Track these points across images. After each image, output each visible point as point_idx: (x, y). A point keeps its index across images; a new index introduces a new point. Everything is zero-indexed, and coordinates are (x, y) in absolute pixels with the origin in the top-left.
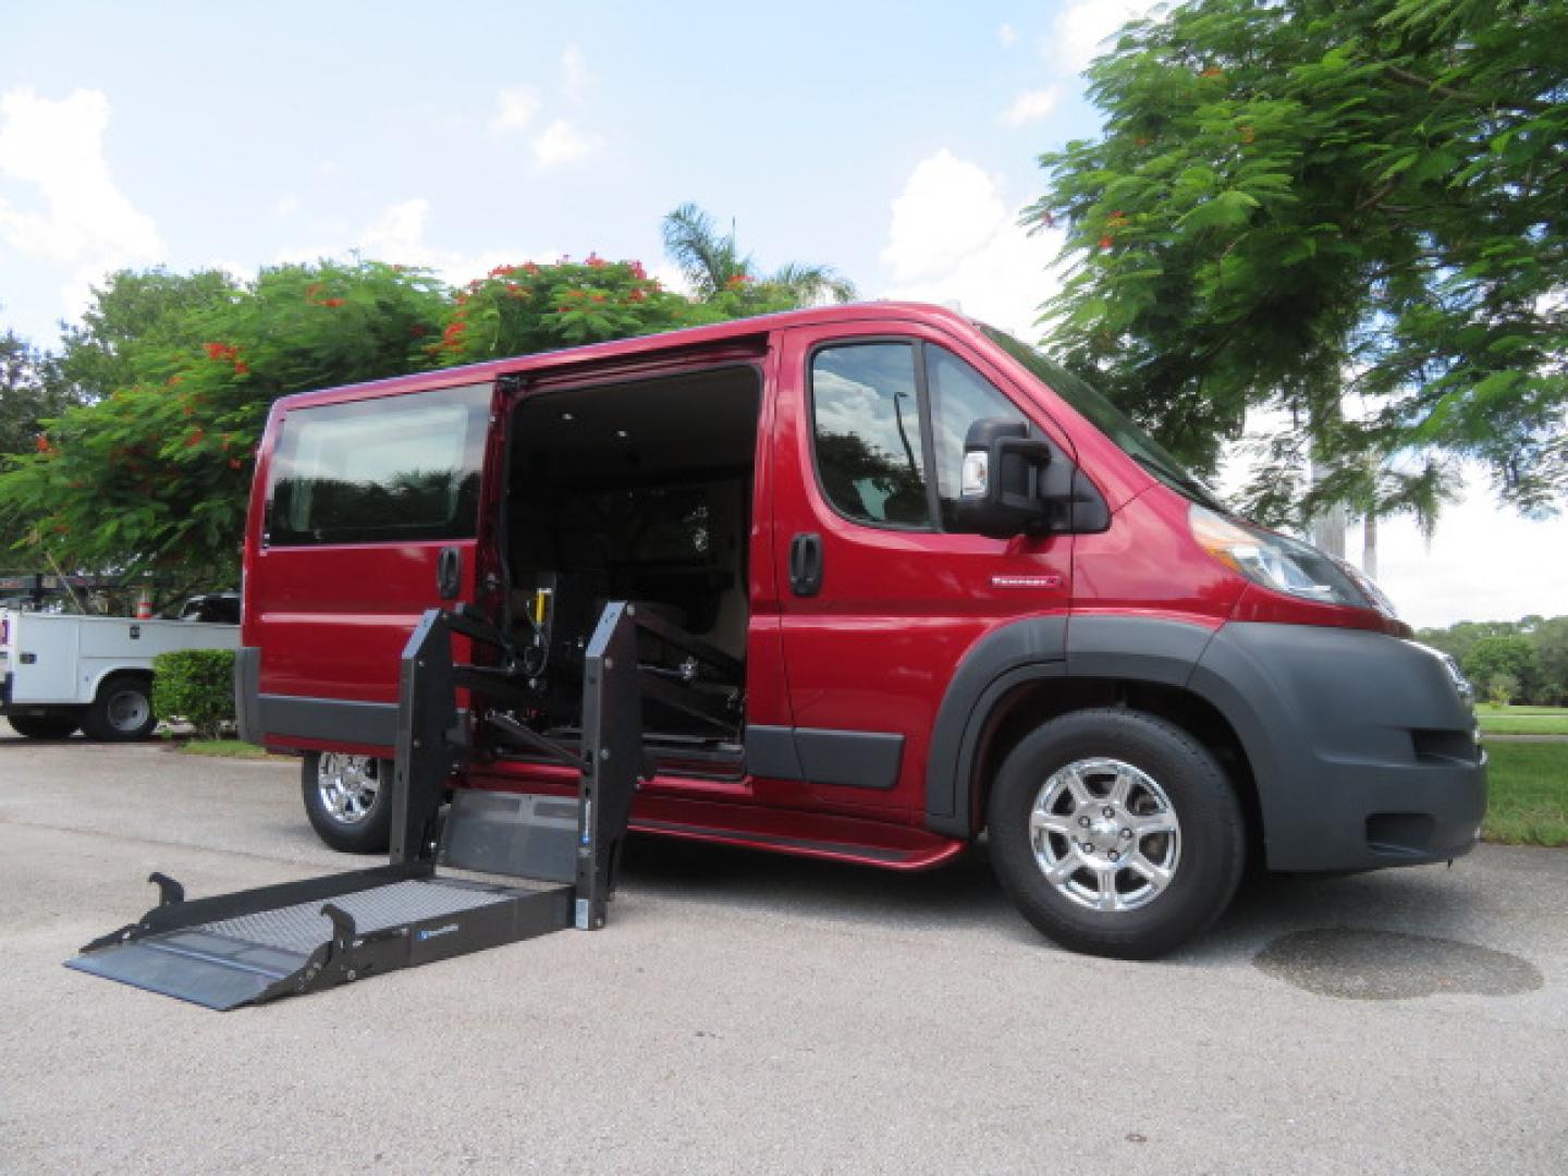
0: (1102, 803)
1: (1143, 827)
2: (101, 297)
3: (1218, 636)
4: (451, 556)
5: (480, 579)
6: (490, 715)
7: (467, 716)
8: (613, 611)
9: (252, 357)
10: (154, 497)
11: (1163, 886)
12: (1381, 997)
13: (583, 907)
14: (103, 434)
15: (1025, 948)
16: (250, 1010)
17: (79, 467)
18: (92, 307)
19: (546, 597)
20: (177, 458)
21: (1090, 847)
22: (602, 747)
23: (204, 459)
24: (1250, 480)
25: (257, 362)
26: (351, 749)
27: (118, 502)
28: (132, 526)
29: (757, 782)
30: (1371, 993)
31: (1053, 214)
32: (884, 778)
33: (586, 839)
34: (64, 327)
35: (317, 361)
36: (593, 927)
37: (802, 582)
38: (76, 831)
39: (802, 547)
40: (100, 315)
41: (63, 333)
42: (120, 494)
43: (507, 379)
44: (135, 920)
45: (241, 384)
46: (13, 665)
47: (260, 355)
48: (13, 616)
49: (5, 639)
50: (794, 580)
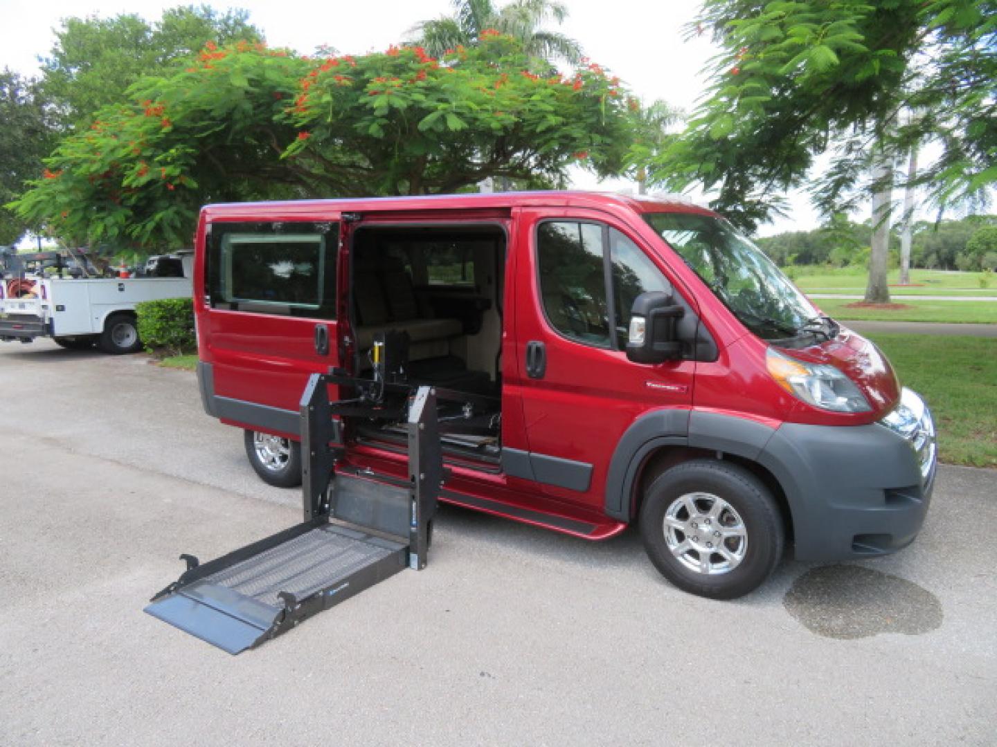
0: (705, 516)
1: (728, 532)
2: (60, 36)
3: (778, 430)
4: (322, 331)
5: (340, 340)
7: (339, 424)
8: (423, 392)
9: (173, 115)
10: (121, 203)
11: (735, 565)
13: (414, 558)
14: (85, 166)
17: (73, 189)
18: (56, 44)
19: (380, 347)
20: (134, 185)
21: (697, 539)
22: (420, 473)
23: (150, 183)
25: (177, 118)
26: (274, 433)
27: (100, 209)
28: (112, 226)
29: (507, 477)
31: (703, 26)
32: (582, 487)
33: (414, 522)
34: (41, 60)
36: (420, 568)
37: (533, 371)
39: (533, 350)
40: (61, 50)
41: (41, 64)
42: (101, 204)
43: (347, 215)
44: (176, 580)
45: (167, 134)
46: (52, 313)
47: (177, 112)
48: (47, 283)
49: (44, 297)
50: (529, 369)
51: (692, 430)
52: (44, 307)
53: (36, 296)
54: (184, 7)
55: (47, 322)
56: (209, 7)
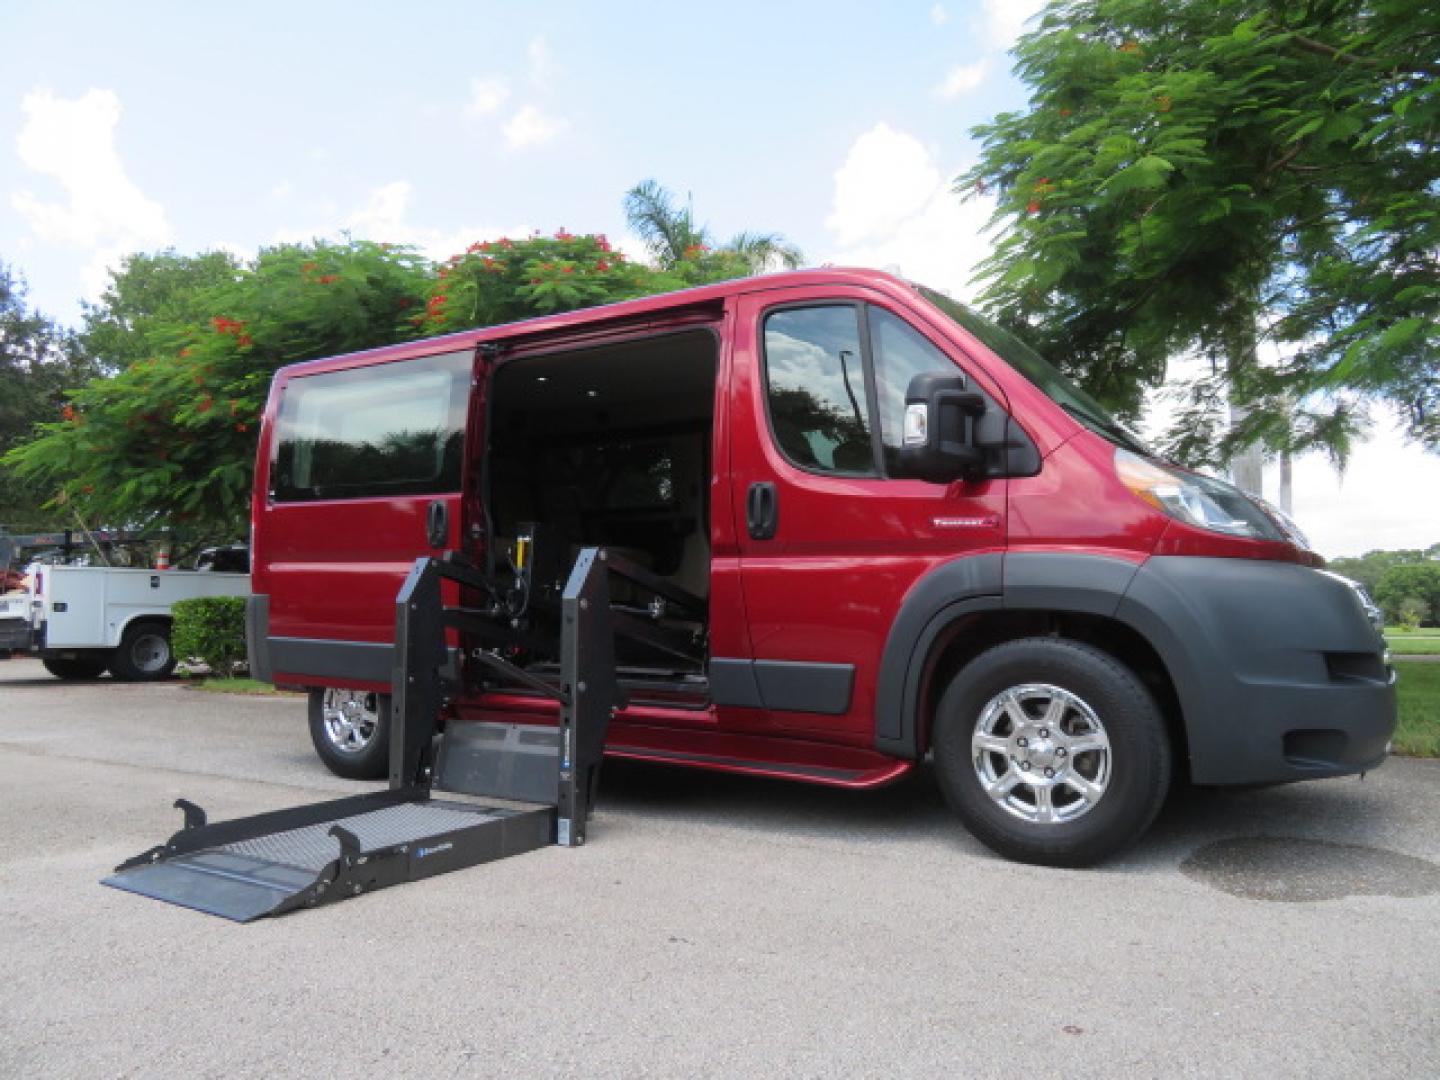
0: (1038, 724)
1: (1077, 745)
2: (117, 278)
3: (1143, 570)
4: (439, 509)
5: (466, 528)
6: (477, 653)
7: (456, 653)
8: (587, 557)
9: (256, 330)
10: (169, 459)
11: (1095, 800)
12: (1300, 899)
13: (565, 825)
14: (122, 403)
15: (968, 858)
16: (267, 922)
17: (103, 434)
18: (110, 288)
19: (526, 544)
20: (190, 423)
21: (1028, 765)
22: (579, 680)
23: (214, 425)
24: (1172, 423)
25: (260, 334)
26: (353, 685)
27: (138, 464)
28: (150, 483)
29: (722, 710)
30: (1289, 896)
31: (985, 181)
32: (838, 704)
33: (567, 764)
34: (85, 306)
35: (313, 333)
36: (574, 843)
37: (759, 526)
38: (107, 762)
39: (758, 492)
40: (116, 294)
41: (85, 312)
42: (140, 457)
43: (486, 345)
44: (163, 842)
45: (245, 355)
46: (46, 613)
47: (262, 328)
48: (46, 570)
49: (38, 591)
50: (751, 524)
51: (1008, 582)
52: (37, 604)
53: (26, 590)
54: (289, 245)
55: (37, 626)
56: (323, 241)
